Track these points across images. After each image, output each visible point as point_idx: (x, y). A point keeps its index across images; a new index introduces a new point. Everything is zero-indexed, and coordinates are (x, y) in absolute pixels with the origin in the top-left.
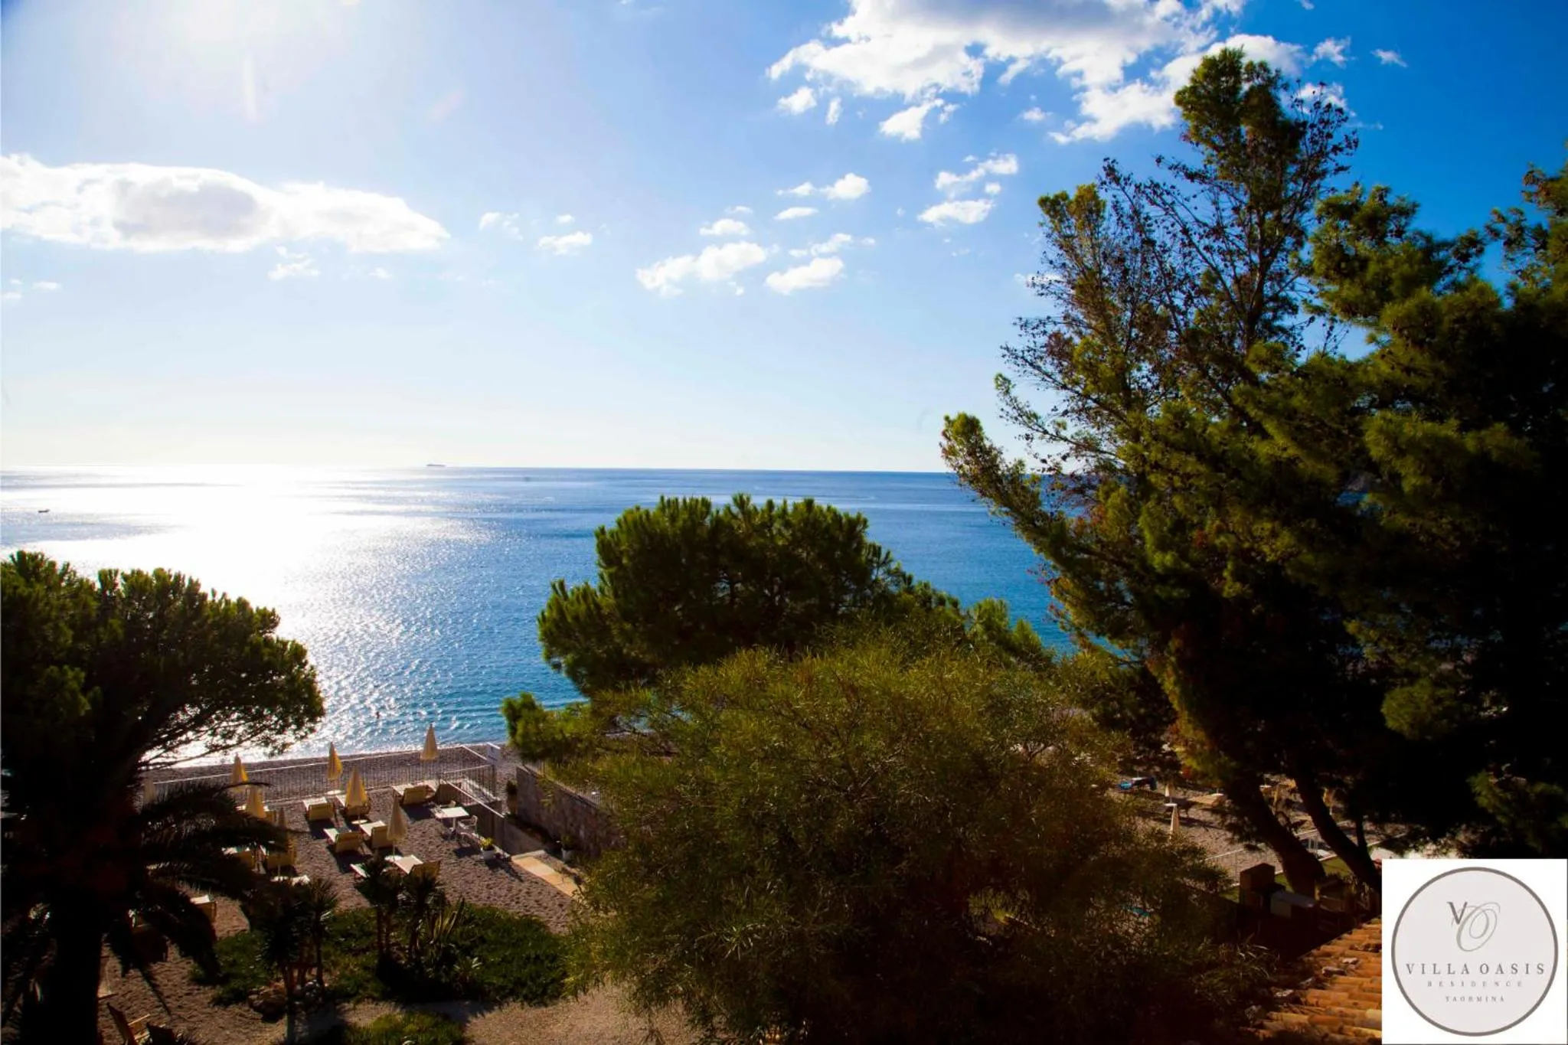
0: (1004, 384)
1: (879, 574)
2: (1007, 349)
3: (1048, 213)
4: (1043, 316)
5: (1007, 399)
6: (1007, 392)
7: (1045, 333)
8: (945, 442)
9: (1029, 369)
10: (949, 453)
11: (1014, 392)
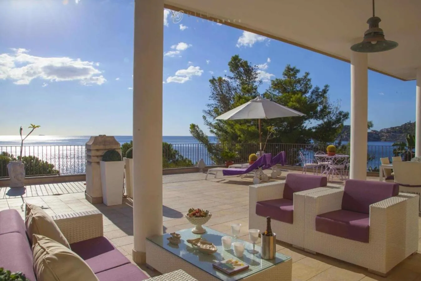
0: (204, 118)
1: (177, 156)
2: (204, 110)
3: (211, 83)
4: (211, 104)
5: (205, 121)
6: (205, 119)
7: (213, 107)
8: (190, 130)
9: (208, 114)
10: (192, 132)
11: (207, 119)
